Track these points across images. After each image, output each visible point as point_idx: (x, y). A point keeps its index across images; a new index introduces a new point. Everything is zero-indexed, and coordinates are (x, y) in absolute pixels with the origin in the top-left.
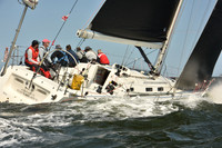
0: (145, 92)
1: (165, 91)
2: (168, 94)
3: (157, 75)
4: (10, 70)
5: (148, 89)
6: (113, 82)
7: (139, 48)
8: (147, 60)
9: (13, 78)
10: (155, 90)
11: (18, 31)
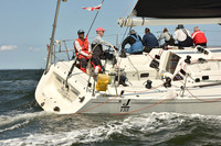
4: (52, 68)
6: (182, 71)
11: (54, 26)
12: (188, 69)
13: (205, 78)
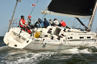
0: (79, 39)
1: (91, 38)
2: (93, 40)
3: (89, 31)
4: (11, 30)
5: (80, 38)
6: (62, 35)
9: (12, 33)
11: (14, 12)
12: (65, 34)
13: (71, 38)
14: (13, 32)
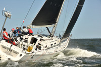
0: (50, 46)
2: (58, 45)
6: (39, 44)
7: (47, 28)
8: (49, 32)
10: (54, 45)
12: (42, 43)
14: (1, 45)
